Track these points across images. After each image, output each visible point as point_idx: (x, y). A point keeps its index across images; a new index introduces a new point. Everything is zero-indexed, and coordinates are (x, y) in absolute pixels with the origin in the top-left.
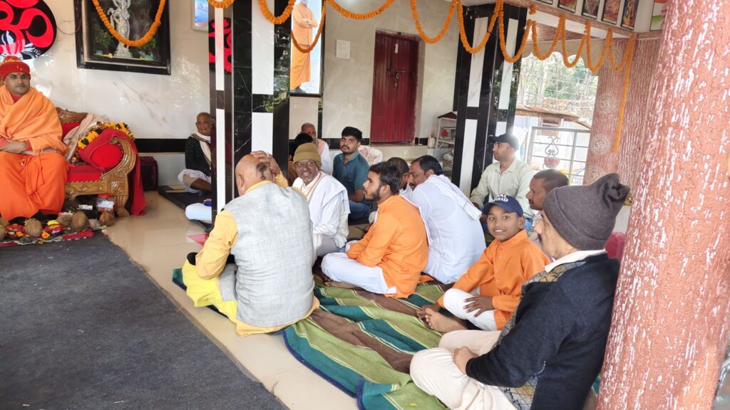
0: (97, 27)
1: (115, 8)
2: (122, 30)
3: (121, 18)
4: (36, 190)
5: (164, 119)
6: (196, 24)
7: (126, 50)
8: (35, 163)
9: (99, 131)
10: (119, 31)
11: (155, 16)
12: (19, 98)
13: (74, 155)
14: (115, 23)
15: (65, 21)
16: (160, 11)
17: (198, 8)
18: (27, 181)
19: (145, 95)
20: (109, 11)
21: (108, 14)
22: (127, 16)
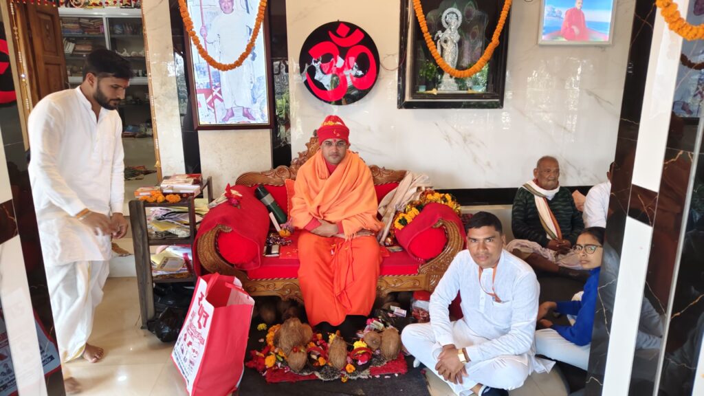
0: (422, 59)
1: (443, 30)
2: (449, 57)
3: (449, 43)
4: (345, 289)
5: (489, 164)
6: (543, 37)
7: (452, 80)
8: (346, 251)
9: (419, 207)
10: (446, 58)
11: (493, 34)
12: (335, 168)
13: (389, 235)
14: (442, 49)
15: (389, 55)
16: (499, 27)
17: (548, 15)
18: (336, 276)
19: (470, 135)
20: (436, 35)
21: (435, 39)
22: (456, 37)
